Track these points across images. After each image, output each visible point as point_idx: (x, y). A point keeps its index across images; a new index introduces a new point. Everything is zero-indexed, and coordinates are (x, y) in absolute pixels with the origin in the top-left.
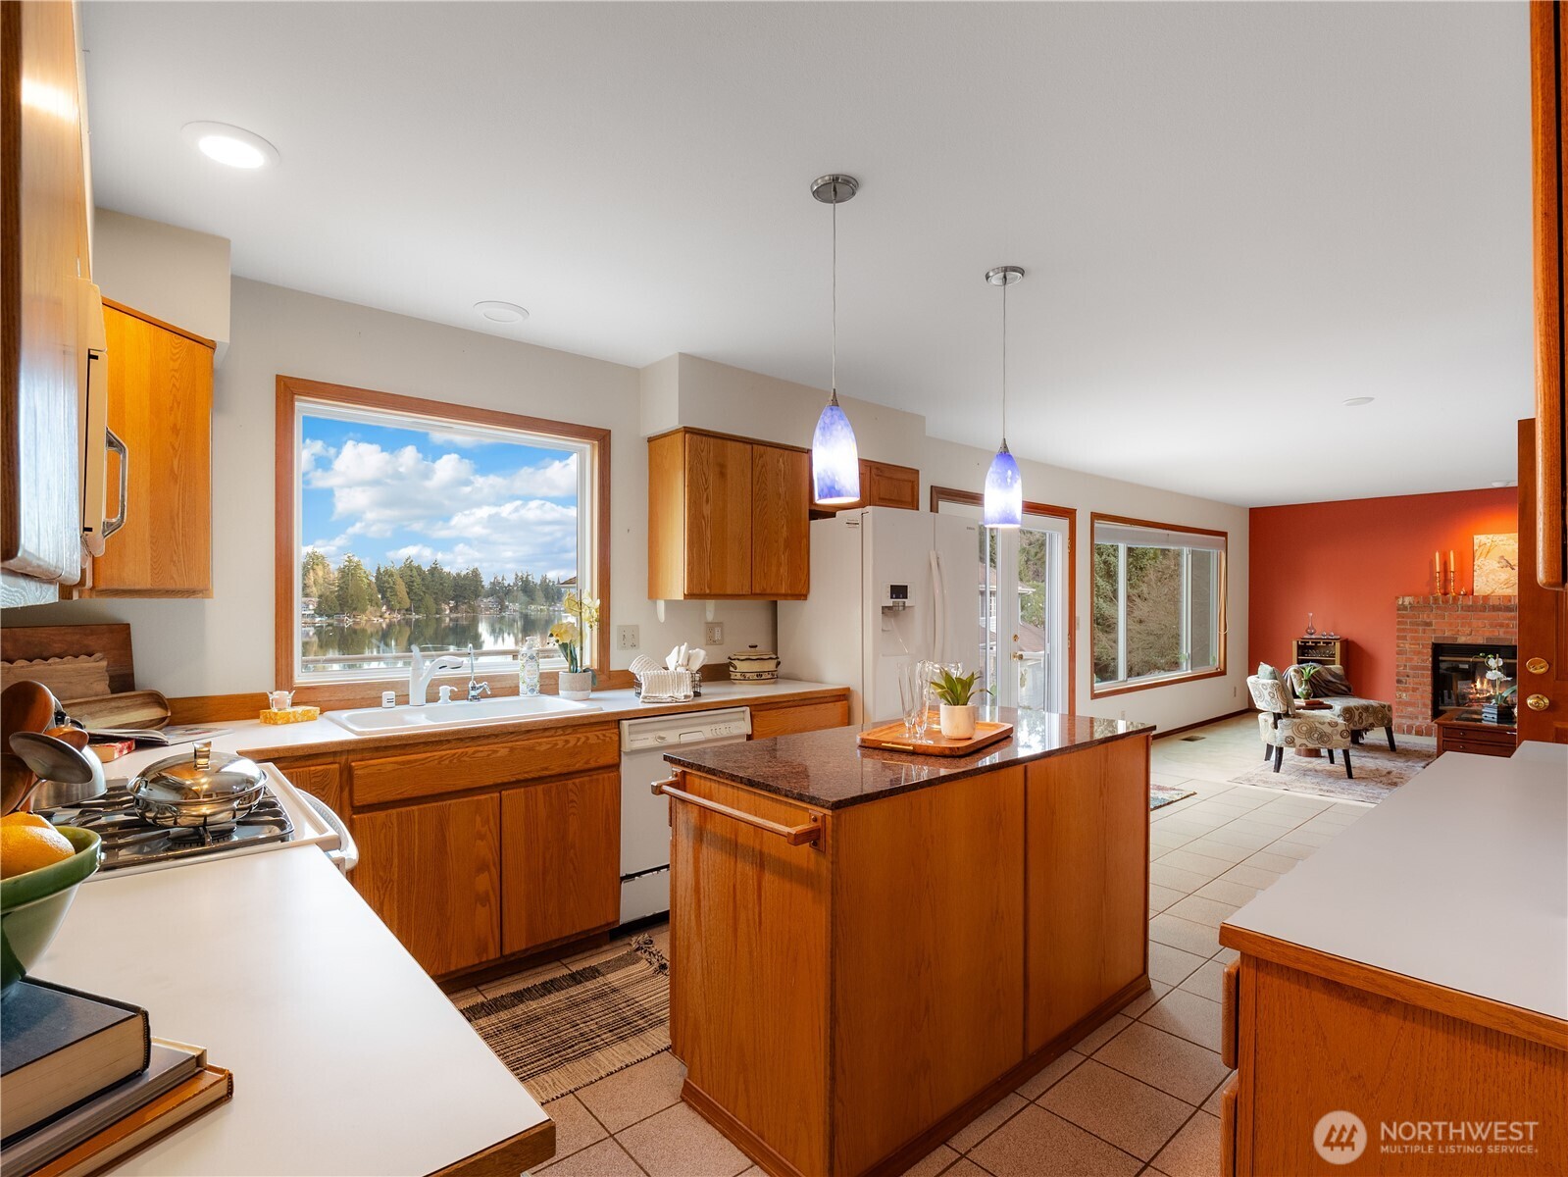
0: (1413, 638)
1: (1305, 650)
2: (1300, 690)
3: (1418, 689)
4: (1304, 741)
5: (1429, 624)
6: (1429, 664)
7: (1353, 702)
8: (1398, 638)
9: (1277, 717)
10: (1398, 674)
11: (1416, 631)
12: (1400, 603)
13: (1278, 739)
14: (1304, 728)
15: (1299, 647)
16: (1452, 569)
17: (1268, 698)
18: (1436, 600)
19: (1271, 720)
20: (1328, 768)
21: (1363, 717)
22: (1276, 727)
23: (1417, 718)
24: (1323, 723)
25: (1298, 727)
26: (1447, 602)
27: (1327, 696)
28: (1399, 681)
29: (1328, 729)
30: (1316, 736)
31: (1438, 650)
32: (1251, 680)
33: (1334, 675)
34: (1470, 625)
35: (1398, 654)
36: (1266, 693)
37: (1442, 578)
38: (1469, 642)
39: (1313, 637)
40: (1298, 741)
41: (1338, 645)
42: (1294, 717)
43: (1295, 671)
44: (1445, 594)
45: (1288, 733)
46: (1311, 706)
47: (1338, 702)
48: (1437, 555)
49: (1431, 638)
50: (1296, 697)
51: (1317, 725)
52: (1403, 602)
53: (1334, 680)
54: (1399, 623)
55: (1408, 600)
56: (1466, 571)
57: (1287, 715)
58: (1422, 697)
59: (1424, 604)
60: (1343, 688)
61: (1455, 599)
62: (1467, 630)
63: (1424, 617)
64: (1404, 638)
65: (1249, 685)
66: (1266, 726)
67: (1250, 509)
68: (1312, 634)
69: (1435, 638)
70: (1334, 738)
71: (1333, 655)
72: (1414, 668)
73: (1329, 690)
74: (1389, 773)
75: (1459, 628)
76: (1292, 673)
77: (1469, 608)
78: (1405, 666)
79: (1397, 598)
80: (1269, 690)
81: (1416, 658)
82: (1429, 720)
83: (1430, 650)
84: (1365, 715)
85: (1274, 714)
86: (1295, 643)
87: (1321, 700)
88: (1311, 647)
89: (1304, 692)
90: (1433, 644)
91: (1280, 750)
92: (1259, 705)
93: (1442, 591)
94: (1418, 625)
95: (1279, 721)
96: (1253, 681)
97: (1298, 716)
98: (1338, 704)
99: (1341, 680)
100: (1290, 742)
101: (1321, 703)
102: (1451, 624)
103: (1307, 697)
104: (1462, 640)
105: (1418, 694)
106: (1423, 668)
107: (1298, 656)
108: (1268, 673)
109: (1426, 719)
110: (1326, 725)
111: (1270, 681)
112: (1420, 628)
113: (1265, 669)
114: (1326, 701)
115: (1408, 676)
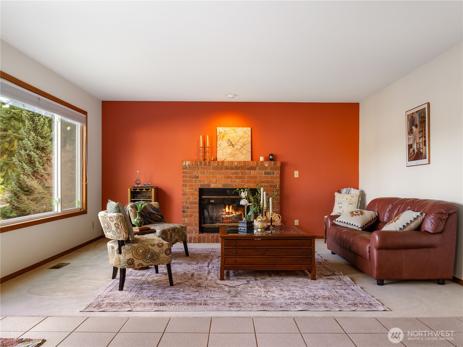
0: (191, 186)
1: (135, 194)
2: (135, 220)
3: (192, 215)
4: (141, 262)
5: (197, 177)
6: (197, 201)
7: (166, 226)
8: (183, 185)
9: (121, 244)
10: (183, 207)
11: (191, 181)
12: (184, 165)
13: (122, 263)
14: (141, 251)
15: (132, 192)
16: (208, 146)
17: (114, 228)
18: (201, 163)
19: (116, 247)
20: (155, 278)
21: (173, 236)
22: (120, 253)
23: (192, 232)
24: (153, 245)
25: (136, 250)
26: (205, 164)
27: (150, 223)
28: (184, 212)
29: (156, 249)
30: (149, 256)
31: (202, 191)
32: (101, 214)
33: (154, 208)
34: (216, 177)
35: (183, 195)
36: (112, 224)
37: (203, 151)
38: (216, 187)
39: (139, 186)
40: (137, 262)
41: (153, 190)
42: (133, 243)
43: (131, 207)
44: (205, 160)
45: (129, 256)
46: (143, 232)
47: (158, 227)
48: (201, 137)
49: (198, 185)
50: (134, 226)
51: (150, 247)
52: (185, 164)
53: (154, 212)
54: (184, 177)
55: (188, 163)
56: (214, 148)
57: (128, 241)
58: (195, 220)
59: (195, 166)
60: (159, 217)
61: (210, 163)
62: (214, 180)
63: (195, 173)
64: (186, 186)
65: (100, 218)
66: (113, 252)
67: (102, 101)
68: (138, 184)
69: (201, 185)
70: (162, 256)
71: (150, 197)
72: (191, 203)
73: (151, 219)
74: (193, 275)
75: (211, 179)
76: (130, 209)
77: (215, 168)
78: (186, 202)
79: (183, 162)
80: (115, 222)
81: (191, 197)
82: (198, 233)
83: (198, 192)
84: (173, 234)
85: (119, 241)
86: (129, 190)
87: (148, 226)
88: (138, 193)
89: (138, 222)
90: (200, 189)
91: (123, 271)
92: (108, 235)
93: (203, 158)
94: (193, 178)
95: (122, 248)
96: (103, 215)
97: (136, 241)
98: (158, 228)
99: (158, 212)
100: (131, 263)
101: (149, 229)
102: (207, 177)
103: (140, 225)
104: (213, 186)
105: (192, 218)
106: (195, 203)
107: (131, 199)
108: (114, 207)
109: (196, 232)
110: (156, 246)
111: (115, 214)
112: (194, 179)
113: (112, 205)
114: (152, 227)
115: (188, 208)
